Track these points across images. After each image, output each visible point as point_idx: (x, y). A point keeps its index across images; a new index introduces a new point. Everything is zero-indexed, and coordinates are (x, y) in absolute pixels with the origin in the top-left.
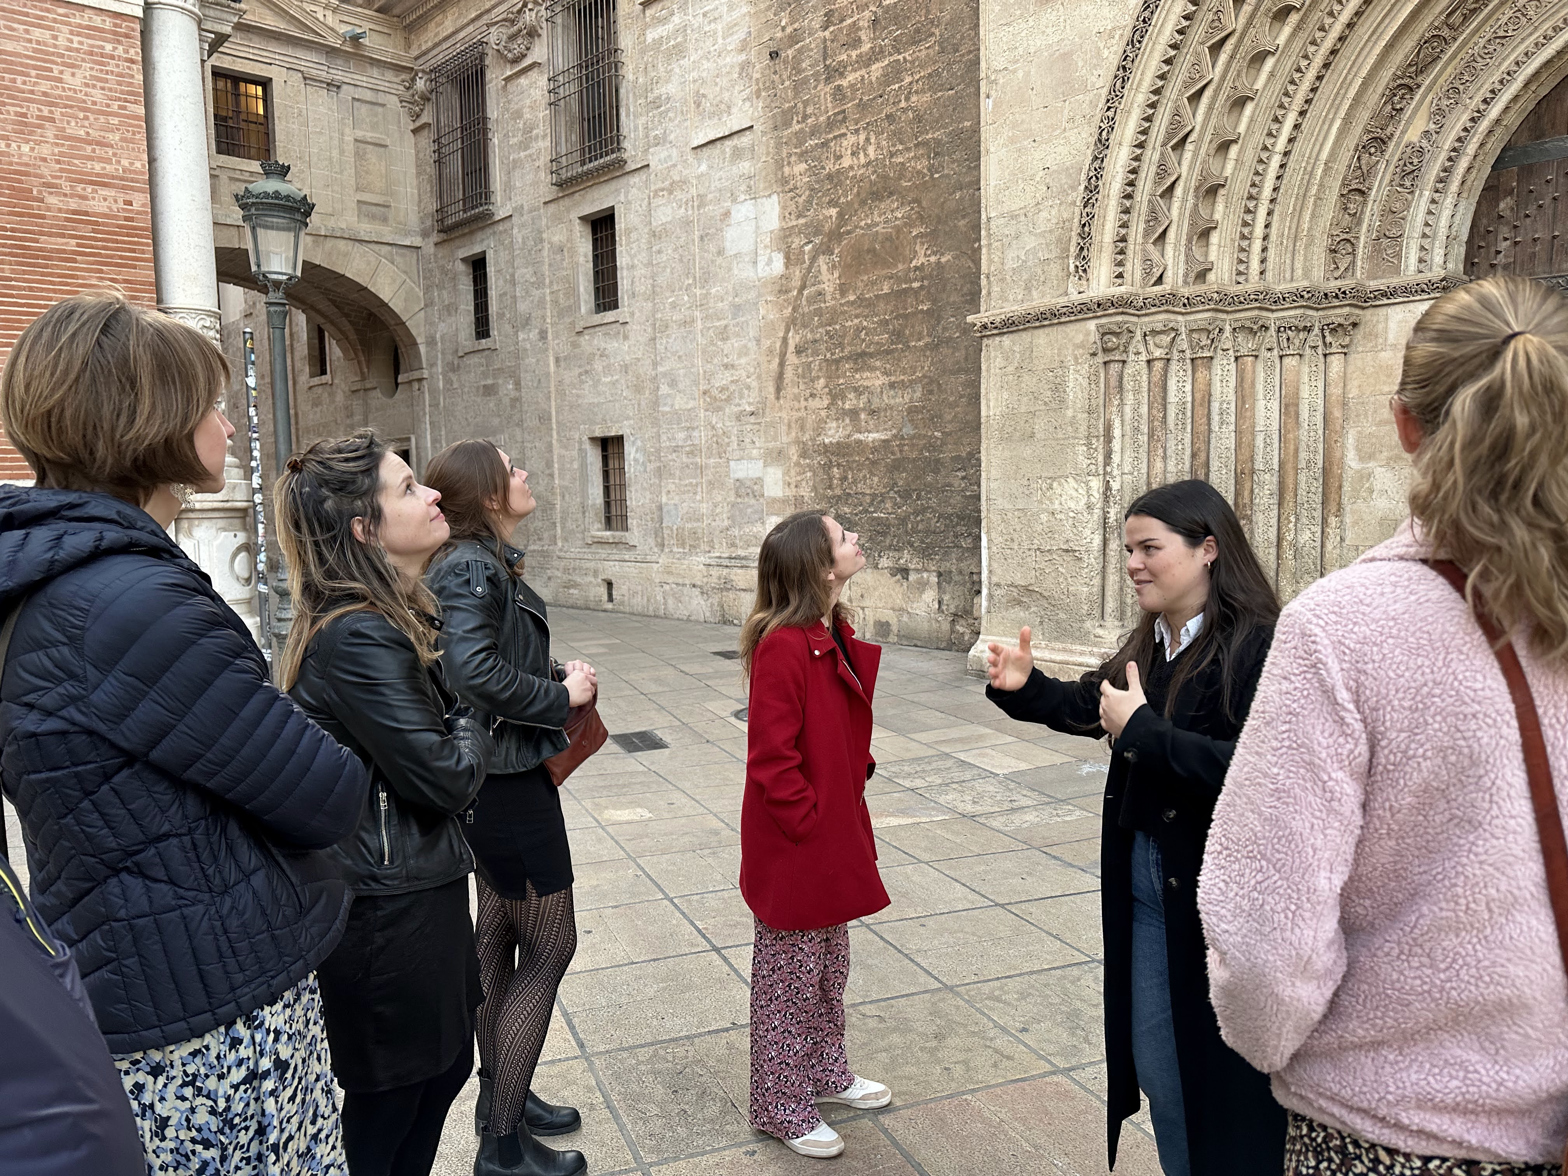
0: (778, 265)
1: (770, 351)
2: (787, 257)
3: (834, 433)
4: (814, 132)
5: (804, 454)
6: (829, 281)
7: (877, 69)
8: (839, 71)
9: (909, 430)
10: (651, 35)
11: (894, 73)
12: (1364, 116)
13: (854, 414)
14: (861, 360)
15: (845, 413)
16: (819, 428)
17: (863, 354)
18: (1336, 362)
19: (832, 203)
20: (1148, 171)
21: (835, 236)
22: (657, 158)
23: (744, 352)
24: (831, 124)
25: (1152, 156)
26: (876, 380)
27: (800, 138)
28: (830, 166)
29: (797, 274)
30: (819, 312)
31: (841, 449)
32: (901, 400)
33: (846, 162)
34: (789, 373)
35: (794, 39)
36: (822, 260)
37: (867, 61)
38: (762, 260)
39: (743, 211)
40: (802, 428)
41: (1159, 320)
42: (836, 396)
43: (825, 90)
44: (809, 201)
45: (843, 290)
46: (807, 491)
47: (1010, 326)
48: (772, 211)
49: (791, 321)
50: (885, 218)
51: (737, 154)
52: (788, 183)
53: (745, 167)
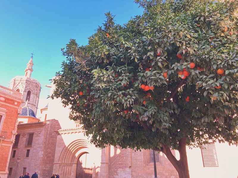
0: (42, 156)
1: (41, 162)
3: (44, 169)
5: (42, 170)
6: (46, 158)
7: (51, 146)
8: (48, 145)
9: (49, 169)
10: (36, 138)
11: (52, 146)
14: (47, 164)
16: (43, 168)
18: (71, 167)
19: (47, 153)
20: (62, 157)
21: (47, 155)
22: (34, 147)
23: (39, 162)
24: (47, 148)
27: (45, 148)
28: (47, 151)
30: (45, 160)
31: (45, 170)
32: (49, 167)
34: (42, 164)
35: (46, 142)
36: (45, 157)
37: (50, 145)
39: (40, 152)
41: (62, 164)
42: (45, 166)
44: (45, 153)
46: (41, 173)
47: (55, 164)
48: (43, 153)
49: (43, 160)
50: (50, 155)
51: (41, 148)
52: (44, 151)
53: (41, 149)
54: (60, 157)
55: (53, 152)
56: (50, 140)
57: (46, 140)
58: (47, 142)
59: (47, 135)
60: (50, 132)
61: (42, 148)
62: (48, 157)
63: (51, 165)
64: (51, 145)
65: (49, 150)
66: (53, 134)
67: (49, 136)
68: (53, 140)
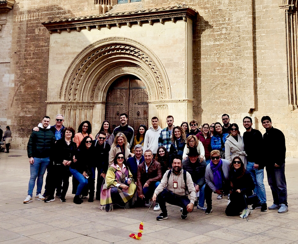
0: (13, 85)
1: (11, 99)
2: (15, 85)
3: (22, 114)
4: (22, 66)
5: (16, 117)
6: (22, 90)
7: (33, 60)
8: (27, 59)
9: (35, 115)
11: (36, 62)
12: (94, 82)
13: (26, 111)
14: (28, 103)
15: (24, 111)
16: (19, 113)
17: (28, 102)
18: (91, 110)
19: (24, 78)
20: (69, 87)
21: (24, 83)
23: (5, 99)
24: (25, 66)
25: (69, 85)
26: (30, 106)
27: (19, 67)
28: (24, 72)
29: (17, 88)
30: (21, 94)
31: (23, 117)
32: (34, 110)
33: (27, 72)
34: (14, 104)
35: (19, 51)
36: (21, 86)
38: (10, 84)
39: (7, 75)
40: (16, 113)
41: (69, 105)
42: (23, 108)
43: (24, 61)
44: (20, 77)
45: (25, 92)
46: (15, 124)
47: (51, 103)
48: (13, 77)
49: (15, 95)
50: (33, 82)
51: (7, 66)
52: (16, 74)
53: (8, 68)
54: (61, 88)
55: (42, 74)
56: (30, 47)
57: (20, 46)
58: (24, 50)
59: (19, 34)
60: (27, 27)
61: (10, 66)
62: (29, 87)
63: (38, 106)
64: (33, 58)
65: (29, 71)
66: (37, 31)
67: (27, 36)
68: (37, 46)
